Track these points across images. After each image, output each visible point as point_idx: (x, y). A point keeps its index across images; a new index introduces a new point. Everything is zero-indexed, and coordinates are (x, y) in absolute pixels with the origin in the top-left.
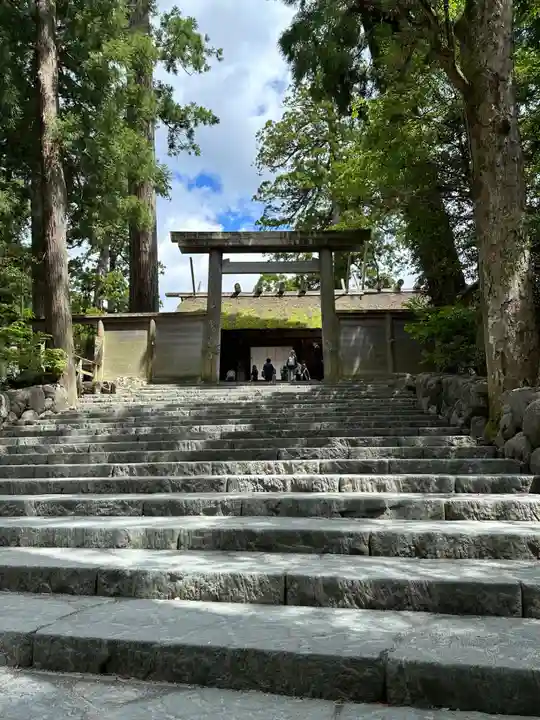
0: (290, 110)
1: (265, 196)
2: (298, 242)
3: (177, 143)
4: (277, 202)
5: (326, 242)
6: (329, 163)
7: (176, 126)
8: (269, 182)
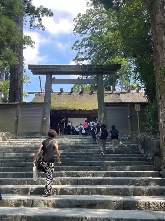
0: (89, 8)
1: (77, 47)
2: (87, 70)
3: (34, 24)
4: (83, 50)
5: (100, 70)
6: (107, 32)
7: (33, 17)
8: (79, 41)
